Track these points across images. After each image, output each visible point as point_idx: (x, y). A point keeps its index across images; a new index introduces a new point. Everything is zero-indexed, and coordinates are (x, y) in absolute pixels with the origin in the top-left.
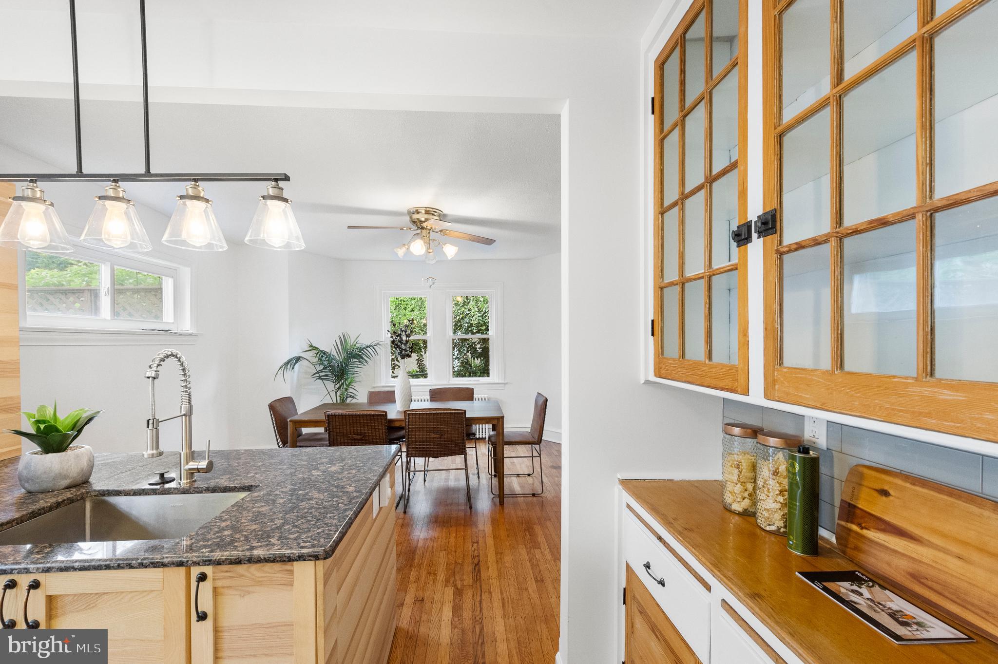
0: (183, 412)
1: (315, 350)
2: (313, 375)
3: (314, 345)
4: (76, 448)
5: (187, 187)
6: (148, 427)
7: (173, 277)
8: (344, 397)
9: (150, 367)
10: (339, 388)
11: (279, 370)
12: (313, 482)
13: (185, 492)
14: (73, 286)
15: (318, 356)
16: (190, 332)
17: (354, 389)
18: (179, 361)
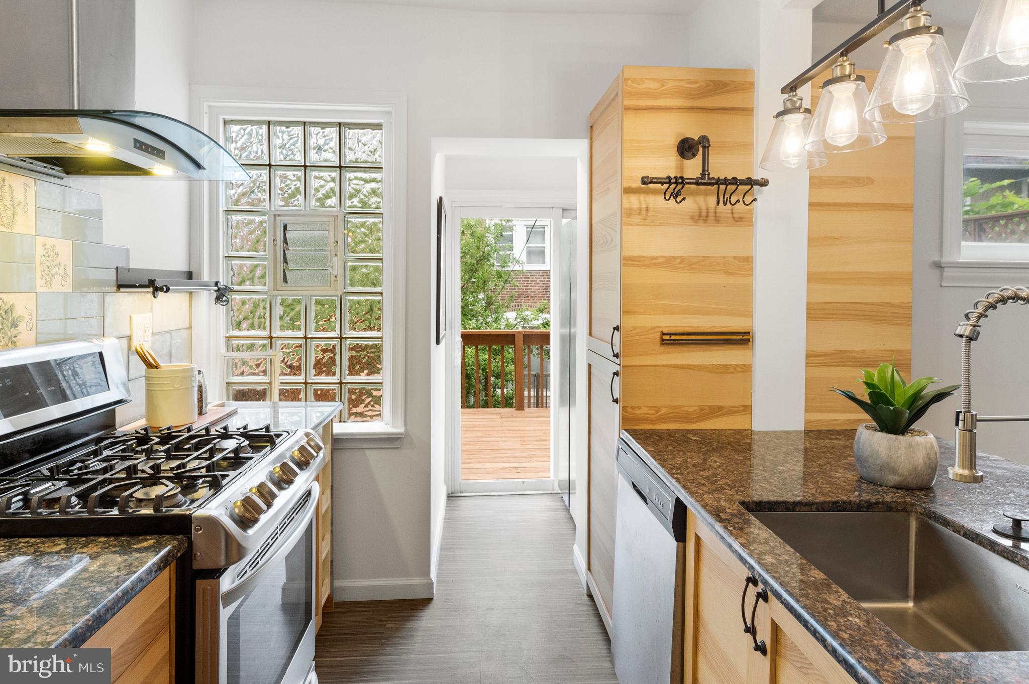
6: (957, 424)
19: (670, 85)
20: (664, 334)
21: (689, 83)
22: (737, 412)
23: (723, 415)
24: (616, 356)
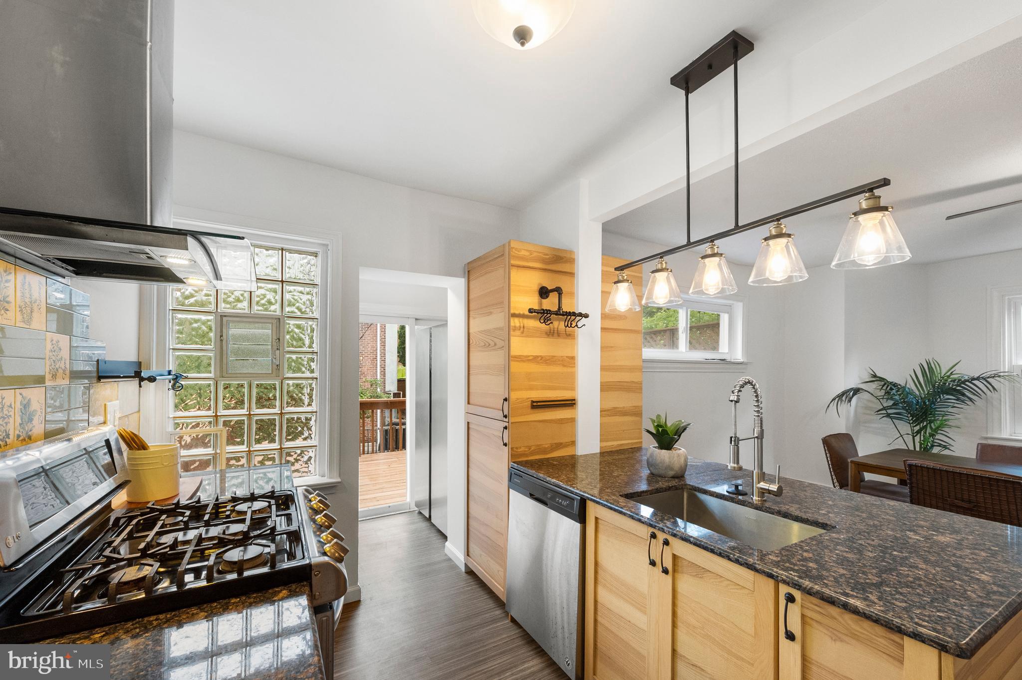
0: (756, 435)
1: (880, 381)
2: (878, 411)
3: (878, 375)
4: (677, 449)
5: (771, 228)
6: (731, 443)
7: (728, 313)
8: (927, 445)
9: (733, 392)
10: (919, 432)
11: (831, 402)
12: (912, 546)
13: (757, 508)
14: (659, 328)
15: (884, 388)
16: (742, 360)
17: (946, 436)
18: (754, 388)
19: (535, 254)
20: (533, 402)
21: (544, 255)
22: (569, 445)
23: (562, 448)
24: (505, 416)
